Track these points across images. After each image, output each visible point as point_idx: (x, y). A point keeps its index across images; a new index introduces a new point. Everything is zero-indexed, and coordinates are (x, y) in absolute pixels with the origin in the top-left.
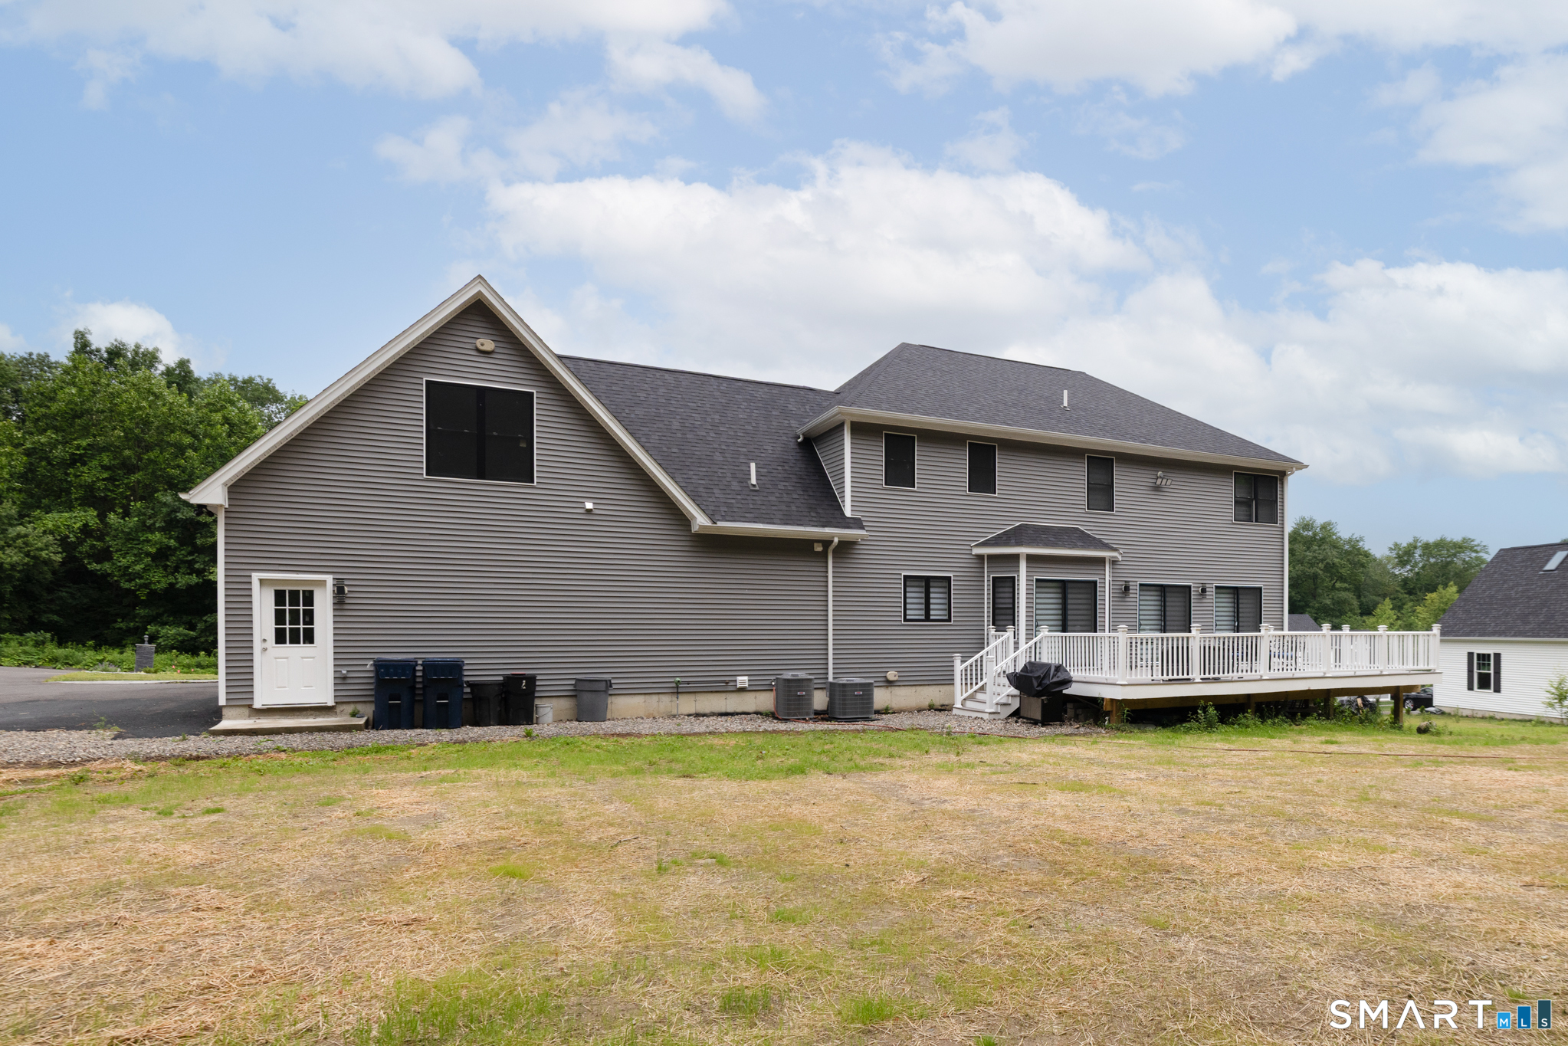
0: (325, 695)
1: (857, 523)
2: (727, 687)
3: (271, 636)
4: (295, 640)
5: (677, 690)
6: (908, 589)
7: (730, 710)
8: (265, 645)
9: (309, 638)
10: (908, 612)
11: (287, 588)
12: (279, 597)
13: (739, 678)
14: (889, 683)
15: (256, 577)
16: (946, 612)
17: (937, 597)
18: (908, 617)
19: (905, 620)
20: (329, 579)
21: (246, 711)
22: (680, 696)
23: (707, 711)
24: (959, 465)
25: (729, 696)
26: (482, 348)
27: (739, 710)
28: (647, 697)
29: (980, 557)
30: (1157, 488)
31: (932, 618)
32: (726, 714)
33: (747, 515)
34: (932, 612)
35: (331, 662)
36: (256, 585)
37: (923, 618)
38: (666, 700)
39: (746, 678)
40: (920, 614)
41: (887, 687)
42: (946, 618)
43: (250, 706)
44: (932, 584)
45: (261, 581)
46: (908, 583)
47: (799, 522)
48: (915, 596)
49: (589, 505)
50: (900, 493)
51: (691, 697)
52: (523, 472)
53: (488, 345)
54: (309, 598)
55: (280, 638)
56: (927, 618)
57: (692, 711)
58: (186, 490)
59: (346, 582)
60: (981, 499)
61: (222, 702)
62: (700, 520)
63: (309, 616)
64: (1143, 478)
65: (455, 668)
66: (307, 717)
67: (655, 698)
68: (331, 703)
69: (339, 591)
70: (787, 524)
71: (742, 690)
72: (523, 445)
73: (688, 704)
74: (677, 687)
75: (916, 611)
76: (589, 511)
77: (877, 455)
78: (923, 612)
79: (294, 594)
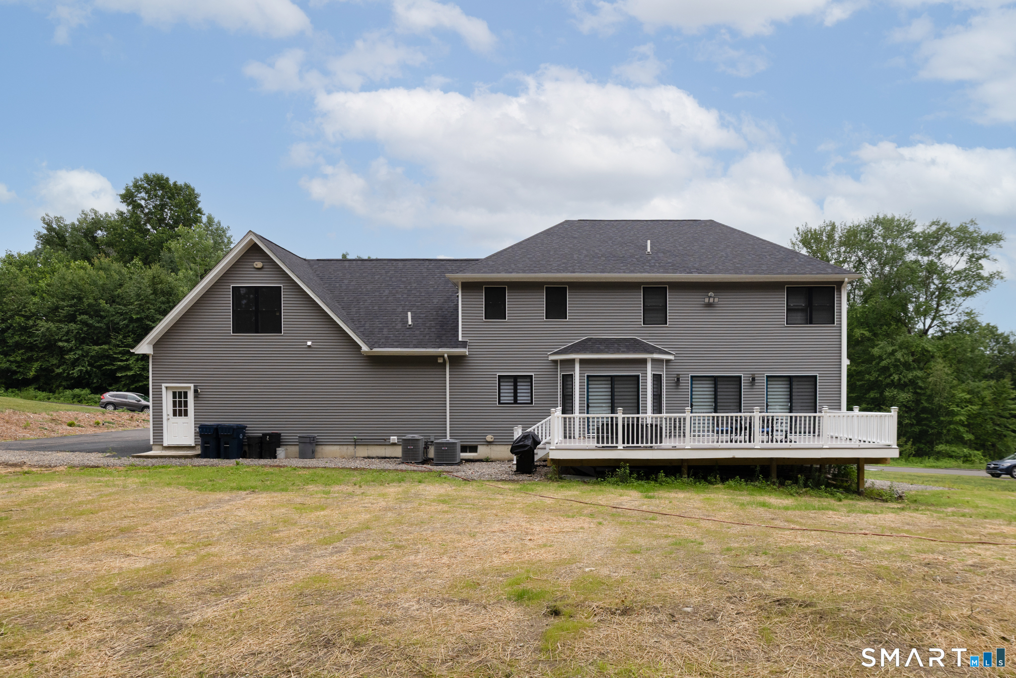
0: (192, 442)
1: (464, 344)
2: (385, 443)
3: (171, 413)
4: (180, 415)
5: (356, 443)
6: (501, 384)
7: (387, 456)
8: (168, 417)
9: (186, 415)
10: (501, 398)
11: (177, 391)
12: (174, 393)
13: (392, 437)
14: (489, 443)
15: (164, 385)
16: (529, 398)
17: (523, 389)
18: (501, 402)
19: (499, 403)
20: (192, 386)
21: (161, 447)
22: (357, 447)
23: (374, 456)
24: (540, 302)
25: (387, 447)
26: (256, 267)
27: (393, 456)
28: (341, 446)
29: (555, 362)
30: (709, 305)
31: (518, 402)
32: (385, 458)
33: (395, 343)
34: (519, 398)
35: (193, 426)
36: (164, 390)
37: (513, 402)
38: (351, 448)
39: (396, 437)
40: (511, 399)
41: (488, 445)
42: (530, 402)
43: (162, 445)
44: (518, 380)
45: (167, 388)
46: (501, 380)
47: (425, 346)
48: (507, 389)
49: (309, 343)
50: (496, 323)
51: (365, 448)
52: (276, 327)
53: (259, 264)
54: (186, 394)
55: (175, 415)
56: (516, 402)
57: (366, 455)
58: (133, 348)
59: (199, 387)
60: (556, 323)
61: (152, 443)
62: (365, 348)
63: (186, 403)
64: (695, 300)
65: (241, 429)
66: (184, 451)
67: (345, 447)
68: (193, 445)
69: (196, 391)
70: (416, 347)
71: (394, 444)
72: (278, 314)
73: (363, 451)
74: (355, 442)
75: (507, 397)
76: (309, 346)
77: (480, 301)
78: (512, 398)
79: (180, 393)
